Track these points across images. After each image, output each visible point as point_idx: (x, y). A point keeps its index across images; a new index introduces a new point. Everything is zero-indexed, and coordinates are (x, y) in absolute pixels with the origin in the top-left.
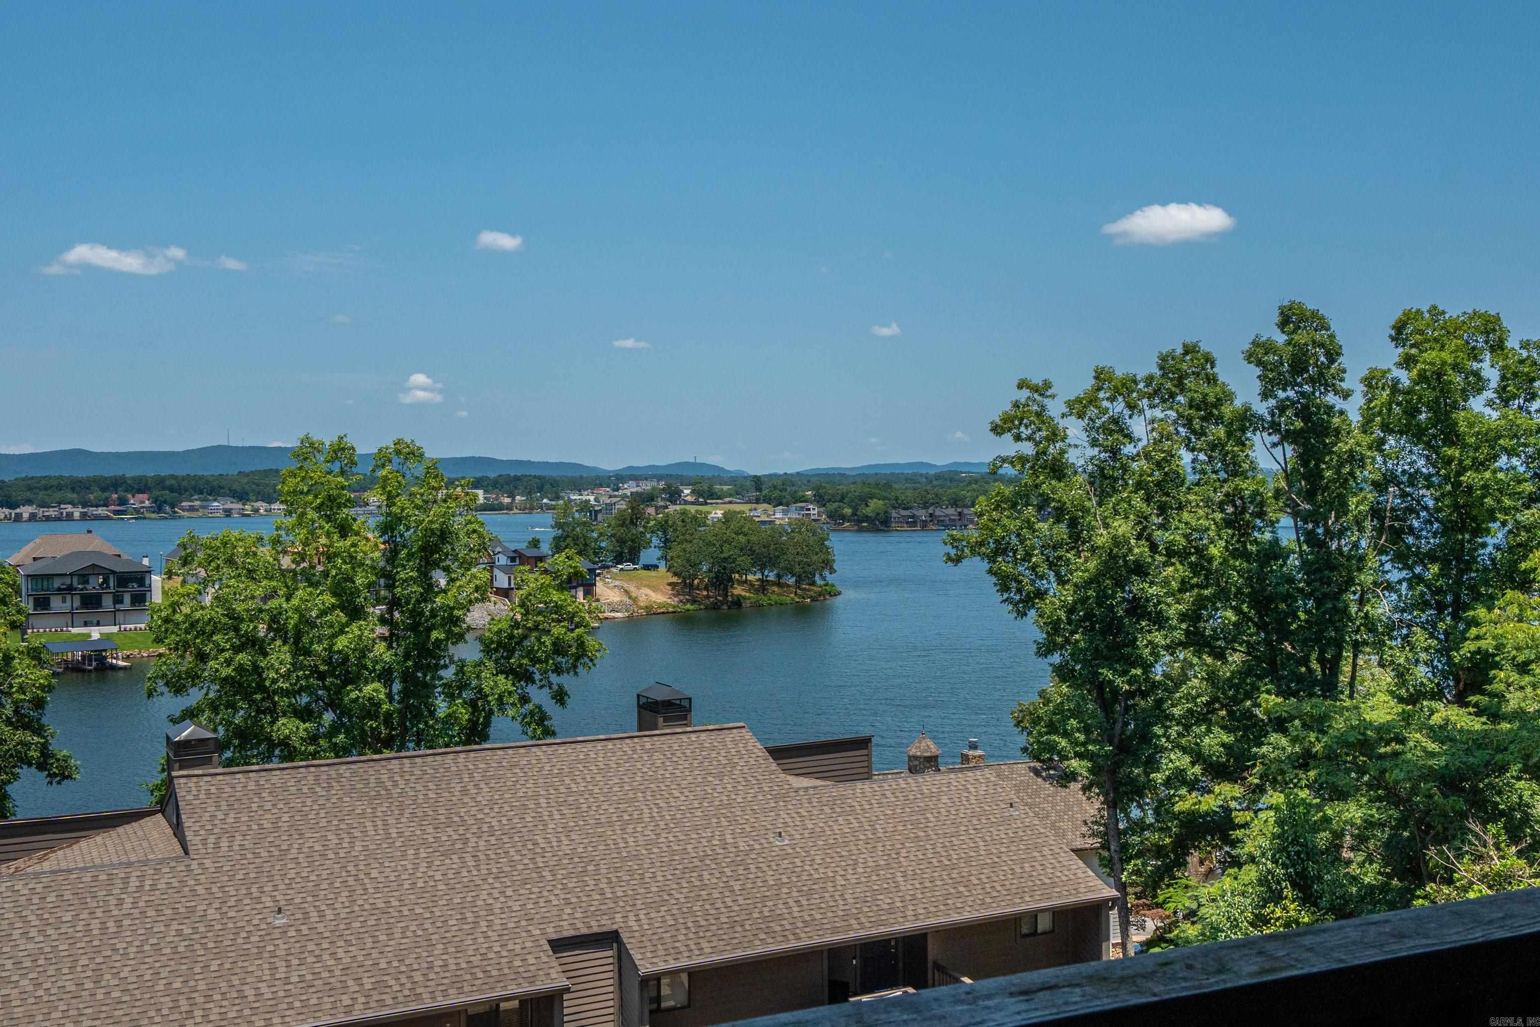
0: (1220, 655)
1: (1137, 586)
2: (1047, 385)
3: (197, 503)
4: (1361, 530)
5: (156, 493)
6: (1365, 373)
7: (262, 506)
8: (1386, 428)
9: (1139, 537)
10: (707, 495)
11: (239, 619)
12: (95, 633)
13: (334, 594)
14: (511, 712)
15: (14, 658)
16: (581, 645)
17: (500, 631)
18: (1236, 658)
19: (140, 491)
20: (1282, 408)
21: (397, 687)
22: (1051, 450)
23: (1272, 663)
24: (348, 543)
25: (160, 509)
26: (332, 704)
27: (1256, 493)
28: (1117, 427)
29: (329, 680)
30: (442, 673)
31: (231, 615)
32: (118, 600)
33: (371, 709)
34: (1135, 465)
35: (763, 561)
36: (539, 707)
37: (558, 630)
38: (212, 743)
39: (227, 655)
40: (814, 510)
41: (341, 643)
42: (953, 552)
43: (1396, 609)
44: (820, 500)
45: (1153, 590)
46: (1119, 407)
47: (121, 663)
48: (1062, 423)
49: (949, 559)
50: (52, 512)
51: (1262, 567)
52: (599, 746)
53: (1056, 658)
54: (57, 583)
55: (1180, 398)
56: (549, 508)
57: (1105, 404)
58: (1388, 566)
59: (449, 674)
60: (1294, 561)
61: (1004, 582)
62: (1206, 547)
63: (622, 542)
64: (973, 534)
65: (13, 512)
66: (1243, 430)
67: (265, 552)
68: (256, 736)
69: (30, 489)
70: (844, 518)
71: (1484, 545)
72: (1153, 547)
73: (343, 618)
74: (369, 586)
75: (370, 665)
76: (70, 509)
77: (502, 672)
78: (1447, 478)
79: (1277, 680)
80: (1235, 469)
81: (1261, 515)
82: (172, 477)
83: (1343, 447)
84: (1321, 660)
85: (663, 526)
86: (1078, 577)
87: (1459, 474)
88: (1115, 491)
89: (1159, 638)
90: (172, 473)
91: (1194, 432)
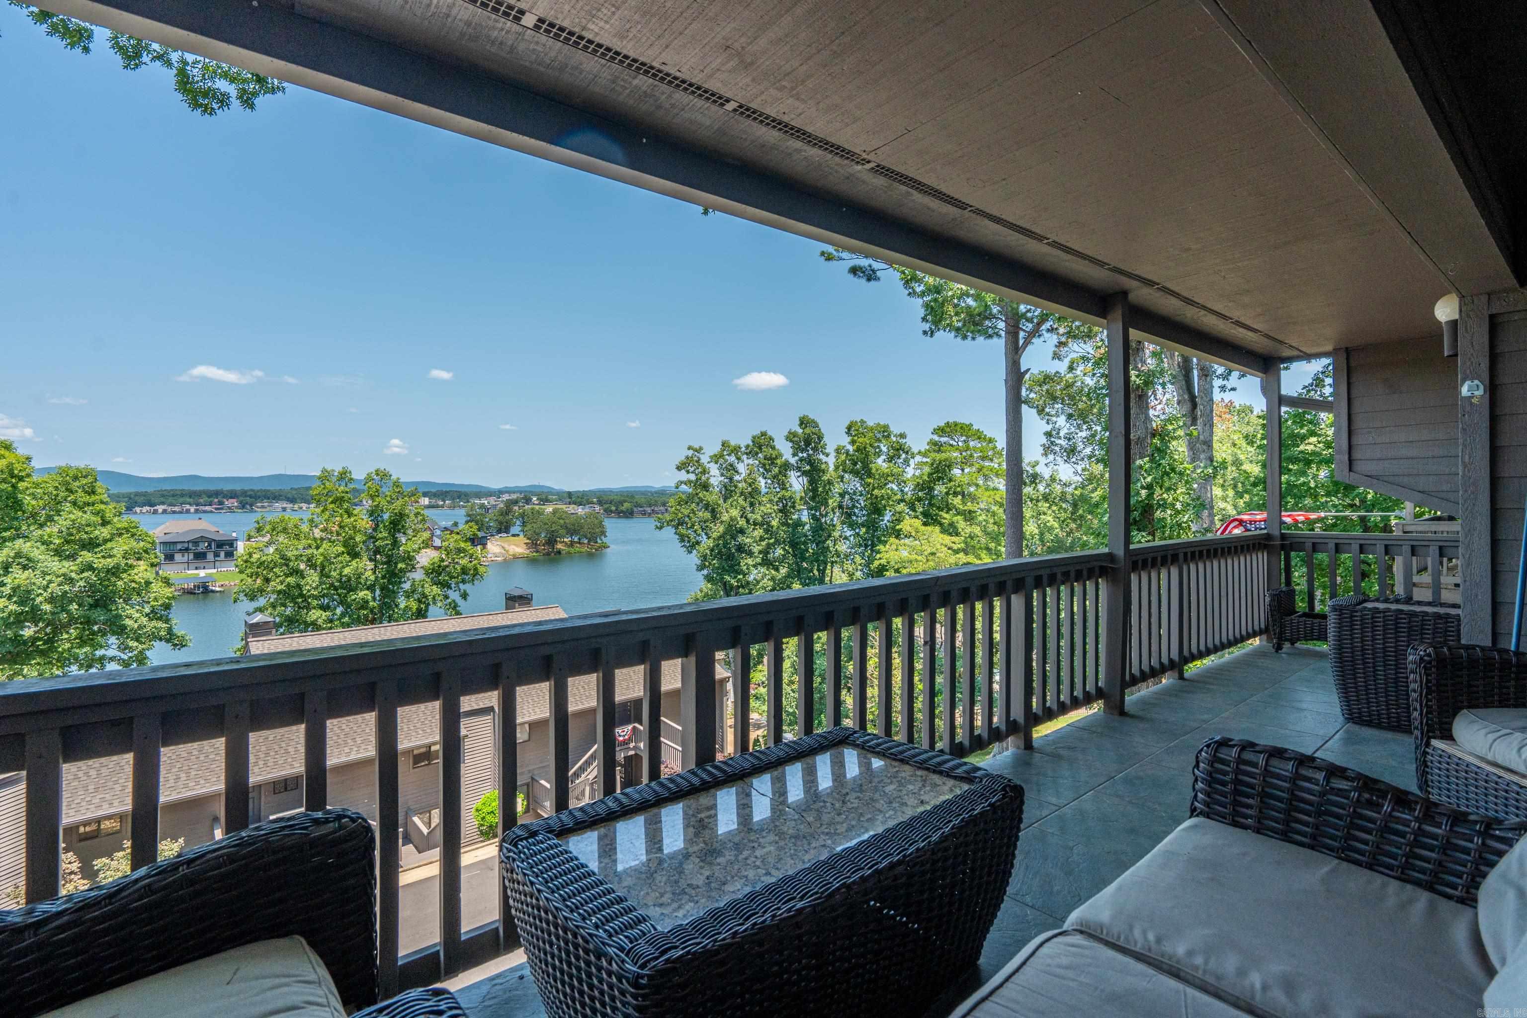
0: (777, 569)
1: (740, 539)
2: (701, 448)
3: (266, 504)
4: (834, 513)
5: (241, 498)
6: (836, 447)
7: (304, 506)
8: (844, 471)
9: (741, 517)
10: (545, 500)
11: (289, 560)
12: (202, 573)
13: (344, 546)
14: (439, 604)
15: (151, 583)
16: (476, 569)
17: (433, 564)
18: (783, 571)
19: (231, 498)
20: (801, 460)
21: (378, 592)
22: (703, 478)
23: (799, 572)
24: (352, 519)
25: (243, 507)
26: (341, 603)
27: (791, 498)
28: (732, 468)
29: (339, 591)
30: (403, 585)
31: (283, 557)
32: (217, 555)
33: (364, 604)
34: (740, 485)
35: (572, 532)
36: (454, 601)
37: (463, 562)
38: (271, 625)
39: (281, 578)
40: (597, 508)
41: (346, 571)
42: (659, 525)
43: (848, 548)
44: (600, 503)
45: (748, 540)
46: (732, 458)
47: (218, 589)
48: (708, 465)
49: (657, 527)
50: (176, 509)
51: (794, 530)
52: (485, 618)
53: (705, 572)
54: (179, 547)
55: (760, 455)
56: (463, 507)
57: (727, 457)
58: (846, 529)
59: (407, 586)
60: (807, 527)
61: (682, 538)
62: (770, 522)
63: (501, 523)
64: (668, 517)
65: (152, 509)
66: (786, 470)
67: (305, 528)
68: (297, 621)
69: (163, 496)
70: (611, 512)
71: (883, 520)
72: (748, 521)
73: (348, 558)
74: (364, 542)
75: (363, 581)
76: (188, 507)
77: (435, 584)
78: (868, 492)
79: (800, 579)
80: (783, 487)
81: (794, 507)
82: (252, 490)
83: (825, 478)
84: (818, 570)
85: (523, 515)
86: (715, 535)
87: (873, 490)
88: (731, 496)
89: (750, 561)
90: (251, 488)
91: (765, 469)
